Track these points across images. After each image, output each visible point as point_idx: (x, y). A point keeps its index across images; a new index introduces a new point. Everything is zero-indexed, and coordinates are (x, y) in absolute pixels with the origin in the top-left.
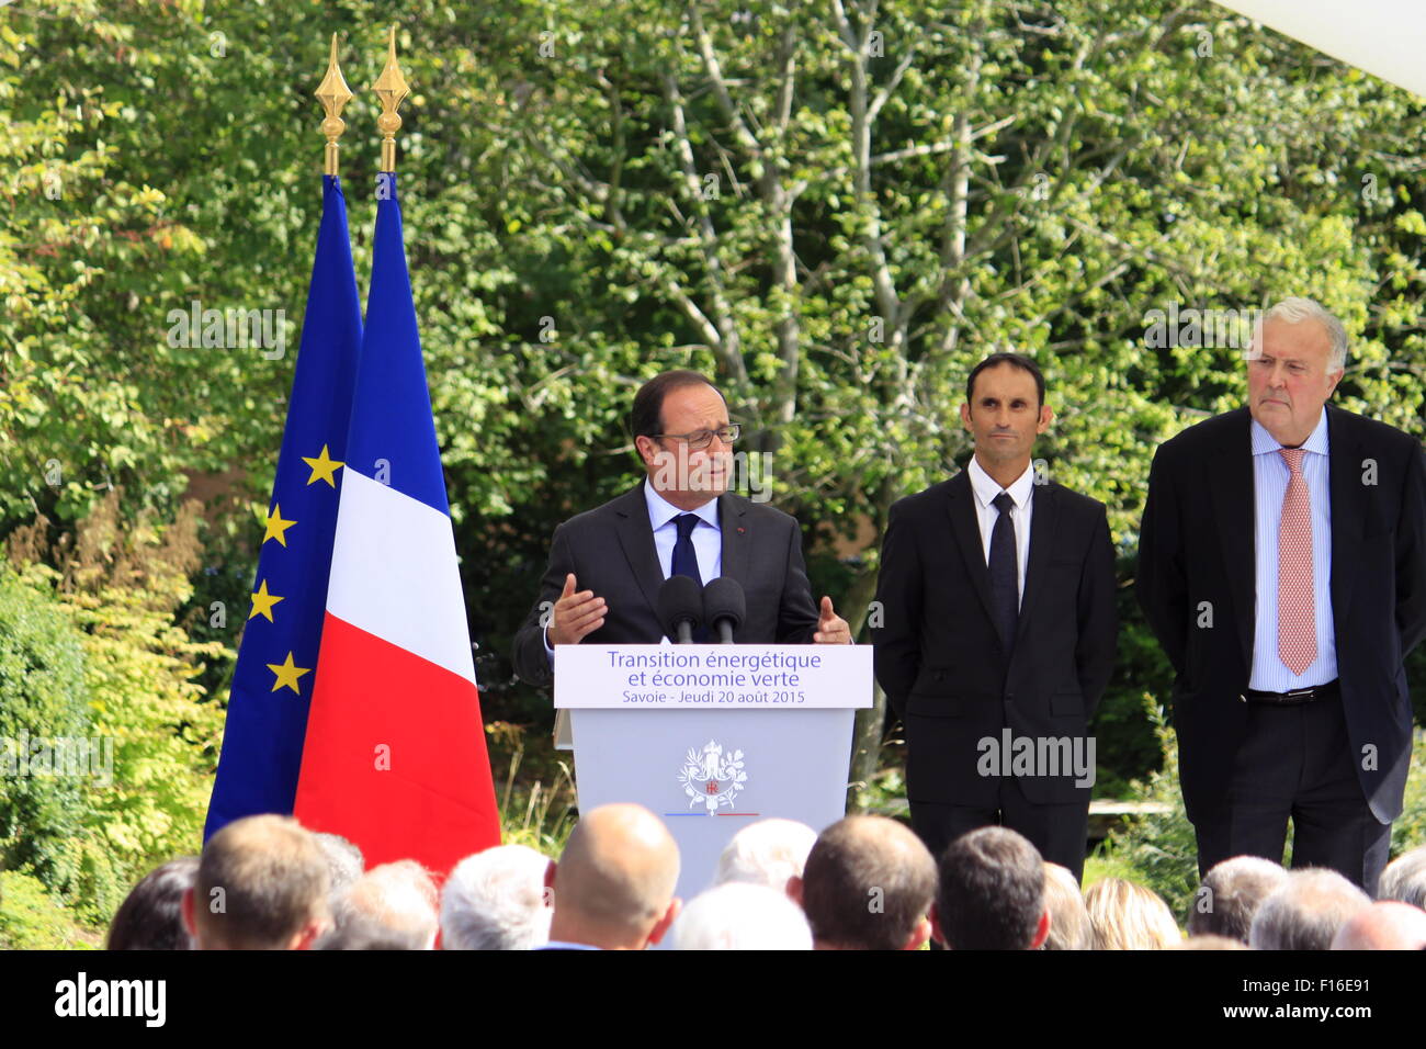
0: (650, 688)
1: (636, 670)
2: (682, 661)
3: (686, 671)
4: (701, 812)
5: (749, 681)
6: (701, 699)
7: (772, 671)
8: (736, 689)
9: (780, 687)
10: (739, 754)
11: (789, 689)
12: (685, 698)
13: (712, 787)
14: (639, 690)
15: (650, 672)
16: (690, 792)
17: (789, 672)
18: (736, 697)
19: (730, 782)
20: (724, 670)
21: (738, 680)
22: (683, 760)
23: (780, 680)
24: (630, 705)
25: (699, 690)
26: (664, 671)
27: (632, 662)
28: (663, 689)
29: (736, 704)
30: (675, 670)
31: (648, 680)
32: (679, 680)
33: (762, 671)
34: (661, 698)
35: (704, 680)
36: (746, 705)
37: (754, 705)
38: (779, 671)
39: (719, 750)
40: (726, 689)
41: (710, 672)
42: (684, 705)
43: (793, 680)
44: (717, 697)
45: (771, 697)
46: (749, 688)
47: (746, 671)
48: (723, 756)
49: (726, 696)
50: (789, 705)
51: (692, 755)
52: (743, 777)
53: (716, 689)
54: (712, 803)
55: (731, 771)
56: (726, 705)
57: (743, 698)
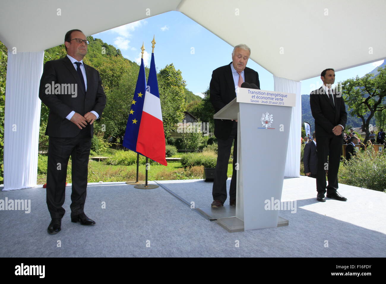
0: (256, 99)
1: (253, 95)
2: (262, 94)
3: (263, 96)
4: (264, 128)
5: (274, 99)
6: (265, 102)
7: (279, 97)
8: (272, 101)
9: (280, 101)
10: (272, 115)
11: (281, 102)
12: (263, 102)
13: (267, 122)
14: (254, 99)
15: (256, 95)
16: (263, 123)
17: (282, 98)
18: (272, 103)
19: (270, 121)
20: (270, 96)
21: (273, 99)
22: (261, 116)
23: (280, 99)
24: (252, 103)
25: (265, 100)
26: (259, 96)
27: (253, 93)
28: (258, 100)
29: (272, 104)
30: (261, 96)
31: (256, 97)
32: (262, 98)
33: (277, 97)
34: (258, 101)
35: (266, 98)
36: (273, 104)
37: (275, 105)
38: (280, 98)
39: (268, 114)
40: (270, 101)
41: (268, 96)
42: (262, 103)
43: (282, 100)
44: (269, 102)
45: (278, 103)
46: (274, 101)
47: (274, 97)
48: (269, 116)
49: (270, 102)
50: (281, 105)
51: (263, 115)
52: (272, 120)
53: (268, 100)
54: (267, 126)
55: (270, 119)
56: (270, 104)
57: (273, 103)
